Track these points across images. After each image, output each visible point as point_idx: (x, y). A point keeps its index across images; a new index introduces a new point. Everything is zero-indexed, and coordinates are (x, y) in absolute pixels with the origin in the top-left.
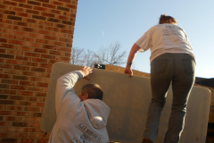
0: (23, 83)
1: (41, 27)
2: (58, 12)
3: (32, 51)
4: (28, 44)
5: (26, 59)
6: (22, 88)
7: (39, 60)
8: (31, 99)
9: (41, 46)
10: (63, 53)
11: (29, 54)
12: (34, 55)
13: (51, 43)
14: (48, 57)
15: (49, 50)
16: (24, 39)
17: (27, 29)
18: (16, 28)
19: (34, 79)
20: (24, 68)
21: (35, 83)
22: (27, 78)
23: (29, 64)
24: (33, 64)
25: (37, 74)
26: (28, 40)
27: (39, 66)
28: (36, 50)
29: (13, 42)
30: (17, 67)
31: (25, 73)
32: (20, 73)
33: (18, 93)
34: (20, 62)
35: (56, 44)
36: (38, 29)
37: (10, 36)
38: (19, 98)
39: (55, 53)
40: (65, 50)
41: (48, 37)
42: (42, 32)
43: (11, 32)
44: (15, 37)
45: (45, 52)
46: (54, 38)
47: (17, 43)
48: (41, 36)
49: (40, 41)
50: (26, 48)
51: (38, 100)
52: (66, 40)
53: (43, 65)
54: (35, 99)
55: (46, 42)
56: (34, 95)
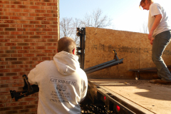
0: (26, 48)
1: (32, 3)
3: (28, 23)
4: (24, 18)
5: (24, 30)
6: (26, 52)
7: (35, 30)
8: (34, 59)
9: (34, 19)
10: (51, 22)
11: (26, 26)
12: (30, 26)
13: (41, 15)
14: (41, 26)
15: (40, 21)
16: (20, 14)
17: (21, 7)
18: (13, 6)
19: (33, 44)
20: (24, 37)
21: (35, 47)
22: (28, 44)
23: (27, 33)
24: (31, 33)
25: (35, 40)
26: (24, 15)
27: (35, 34)
28: (31, 22)
29: (13, 18)
30: (19, 37)
31: (26, 41)
32: (22, 41)
33: (24, 55)
34: (21, 33)
35: (45, 15)
36: (30, 5)
37: (10, 14)
38: (25, 59)
39: (45, 23)
40: (52, 19)
41: (38, 11)
42: (33, 7)
43: (10, 10)
44: (14, 14)
45: (38, 23)
46: (43, 11)
47: (16, 18)
48: (33, 11)
49: (32, 15)
50: (23, 22)
51: (39, 59)
52: (52, 12)
53: (38, 33)
54: (36, 59)
55: (37, 15)
56: (35, 56)
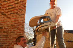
0: (6, 38)
1: (13, 17)
2: (19, 11)
3: (10, 26)
4: (8, 23)
5: (8, 28)
6: (6, 40)
7: (13, 29)
8: (10, 44)
9: (13, 23)
10: (21, 25)
11: (9, 27)
12: (11, 27)
13: (17, 22)
14: (16, 27)
15: (16, 25)
16: (7, 21)
17: (8, 18)
18: (4, 17)
19: (11, 36)
20: (7, 32)
21: (11, 37)
22: (8, 36)
23: (9, 30)
24: (10, 30)
25: (12, 34)
26: (8, 21)
27: (13, 31)
28: (12, 25)
29: (3, 23)
30: (4, 32)
31: (7, 34)
32: (5, 34)
33: (5, 42)
34: (5, 30)
35: (19, 22)
36: (12, 17)
37: (2, 21)
38: (5, 44)
39: (18, 26)
40: (22, 24)
41: (16, 20)
42: (14, 18)
43: (2, 19)
44: (3, 21)
45: (15, 25)
46: (18, 20)
47: (4, 23)
48: (13, 20)
50: (8, 25)
51: (13, 44)
52: (22, 21)
53: (14, 30)
54: (11, 44)
55: (15, 22)
56: (11, 42)
